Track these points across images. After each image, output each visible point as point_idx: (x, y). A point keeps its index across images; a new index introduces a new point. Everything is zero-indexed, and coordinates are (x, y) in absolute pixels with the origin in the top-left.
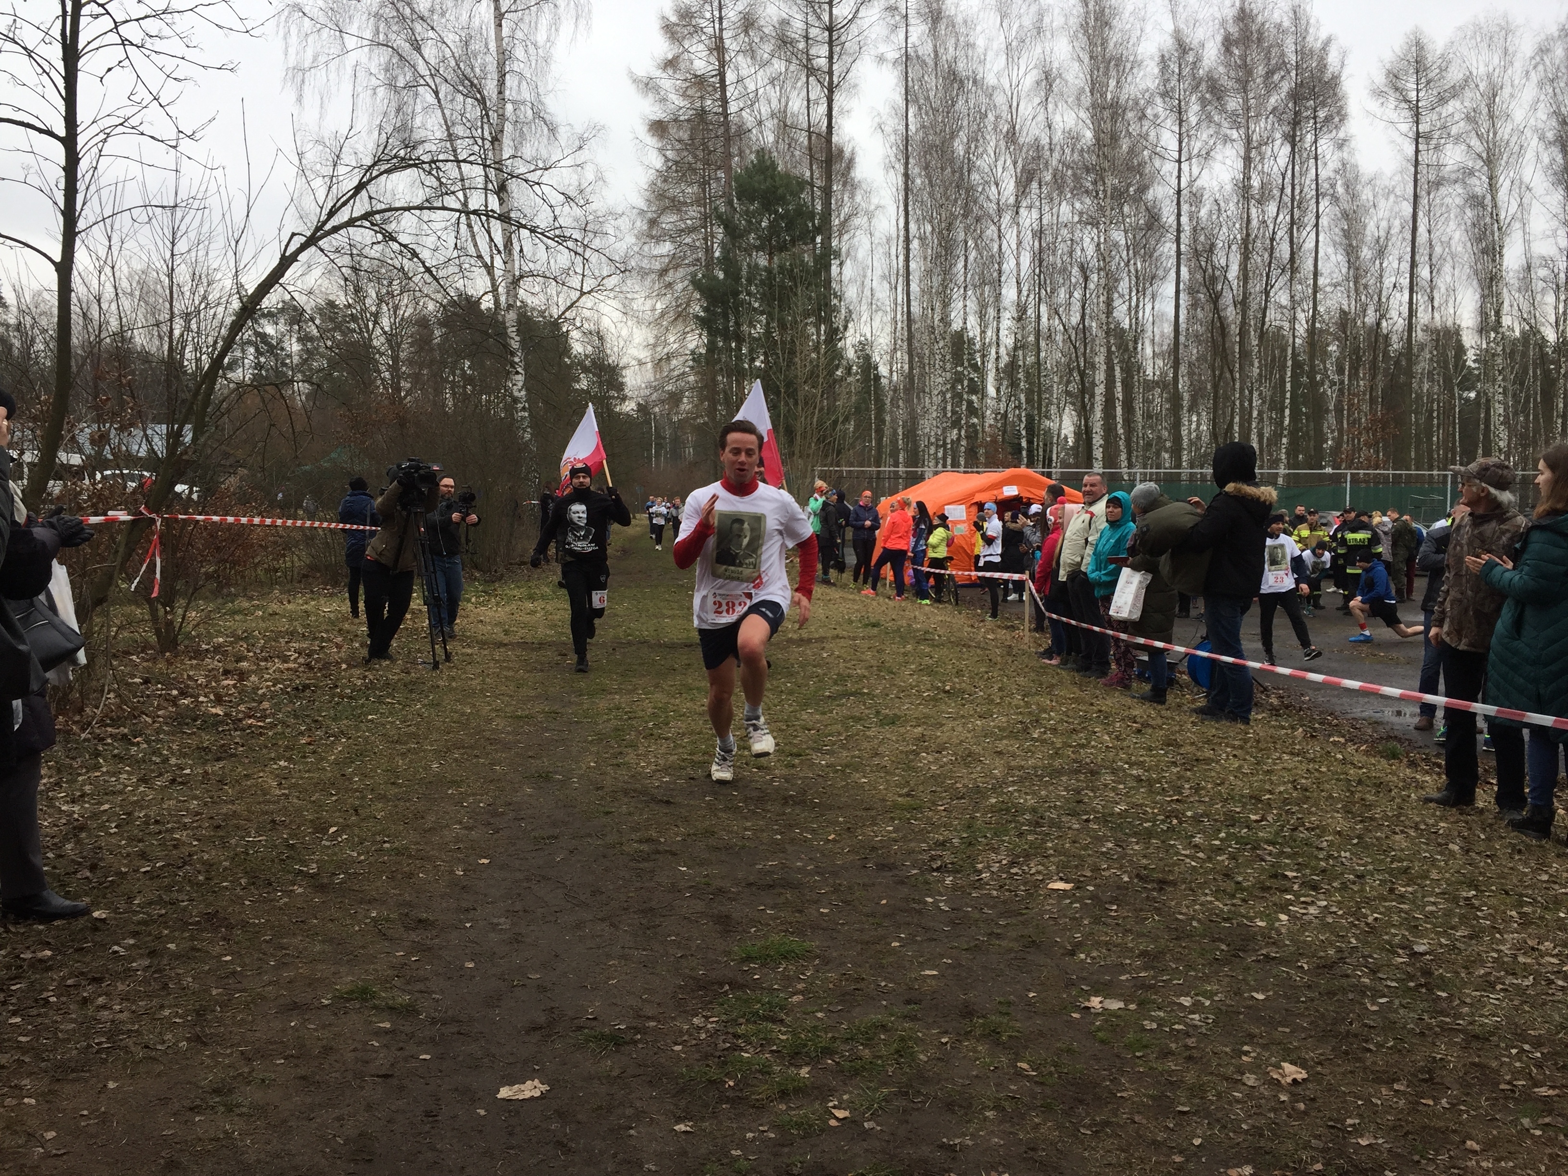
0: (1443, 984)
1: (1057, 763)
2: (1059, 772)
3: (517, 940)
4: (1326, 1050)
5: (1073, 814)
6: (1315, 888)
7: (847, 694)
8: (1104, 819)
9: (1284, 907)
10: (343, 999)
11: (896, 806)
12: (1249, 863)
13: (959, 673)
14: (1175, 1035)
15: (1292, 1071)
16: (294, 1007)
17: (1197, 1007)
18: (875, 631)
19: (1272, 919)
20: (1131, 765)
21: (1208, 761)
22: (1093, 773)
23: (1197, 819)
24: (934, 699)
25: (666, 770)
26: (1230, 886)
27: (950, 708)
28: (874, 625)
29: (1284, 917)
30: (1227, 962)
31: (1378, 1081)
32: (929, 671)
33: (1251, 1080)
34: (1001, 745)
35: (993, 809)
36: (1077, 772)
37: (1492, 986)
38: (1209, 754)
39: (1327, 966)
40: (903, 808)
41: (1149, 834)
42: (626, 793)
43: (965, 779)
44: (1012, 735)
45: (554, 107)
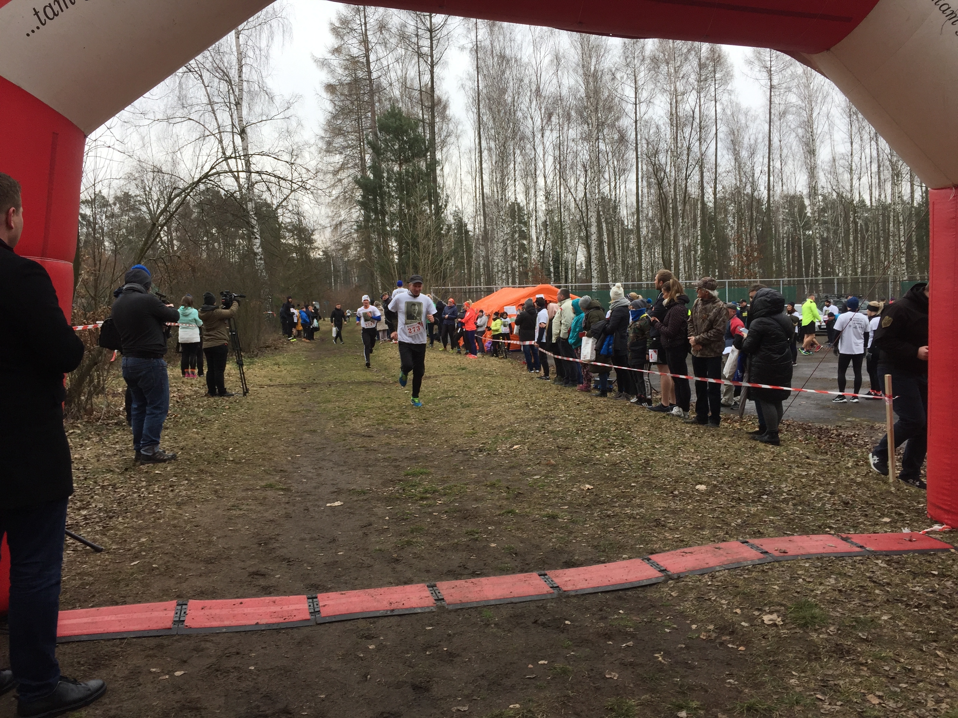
0: (652, 466)
1: (538, 416)
2: (538, 419)
3: (319, 475)
4: (603, 482)
5: (539, 431)
6: (623, 447)
7: (447, 397)
8: (552, 432)
9: (608, 453)
10: (264, 488)
11: (466, 433)
12: (603, 442)
13: (502, 387)
14: (554, 483)
15: (588, 486)
16: (247, 489)
17: (564, 476)
18: (464, 371)
19: (602, 455)
20: (569, 415)
21: (603, 413)
22: (552, 419)
23: (589, 431)
24: (489, 397)
25: (367, 426)
26: (592, 448)
27: (496, 400)
28: (463, 369)
29: (607, 455)
30: (580, 465)
31: (615, 487)
32: (488, 386)
33: (574, 490)
34: (514, 412)
35: (506, 432)
36: (544, 419)
37: (669, 466)
38: (605, 410)
39: (615, 464)
40: (469, 433)
41: (568, 436)
42: (351, 434)
43: (497, 423)
44: (521, 407)
45: (271, 84)
